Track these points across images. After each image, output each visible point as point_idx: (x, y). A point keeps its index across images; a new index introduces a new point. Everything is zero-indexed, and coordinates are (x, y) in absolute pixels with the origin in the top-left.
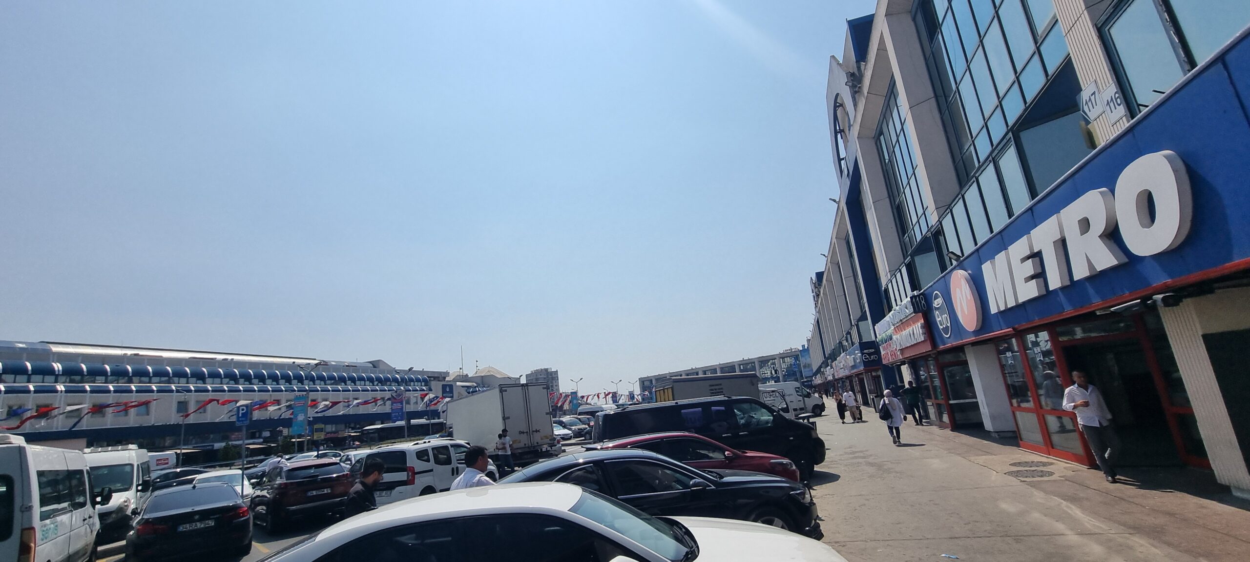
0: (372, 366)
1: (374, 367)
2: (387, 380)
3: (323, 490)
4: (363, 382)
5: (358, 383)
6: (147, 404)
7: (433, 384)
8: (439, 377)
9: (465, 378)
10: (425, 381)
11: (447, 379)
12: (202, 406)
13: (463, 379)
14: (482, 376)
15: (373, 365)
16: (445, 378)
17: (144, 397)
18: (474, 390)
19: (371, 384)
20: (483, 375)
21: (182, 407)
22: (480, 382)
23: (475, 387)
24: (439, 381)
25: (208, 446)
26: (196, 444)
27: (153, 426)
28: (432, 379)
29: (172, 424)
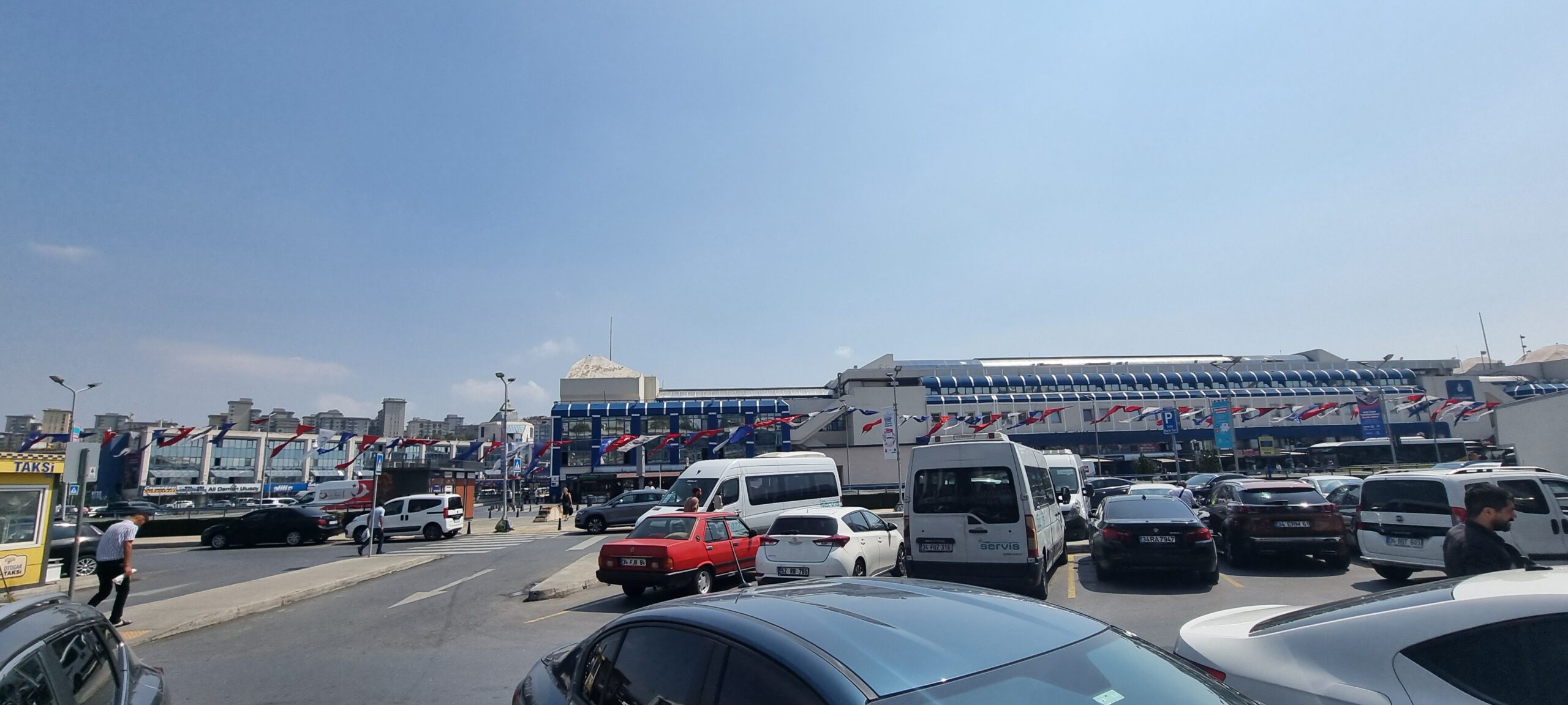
0: (1306, 359)
1: (1311, 360)
2: (1336, 378)
3: (1298, 523)
4: (1296, 383)
5: (1288, 383)
6: (1058, 411)
7: (1427, 381)
8: (1437, 369)
9: (1498, 368)
10: (1408, 376)
11: (1455, 371)
12: (1107, 414)
13: (1492, 371)
14: (1541, 364)
15: (1307, 357)
16: (1451, 370)
17: (1055, 405)
18: (1524, 388)
19: (1310, 384)
20: (1541, 361)
21: (1088, 414)
22: (1535, 374)
23: (1526, 383)
24: (1437, 375)
25: (1119, 456)
26: (1107, 453)
27: (1066, 434)
28: (1422, 372)
29: (1082, 432)
